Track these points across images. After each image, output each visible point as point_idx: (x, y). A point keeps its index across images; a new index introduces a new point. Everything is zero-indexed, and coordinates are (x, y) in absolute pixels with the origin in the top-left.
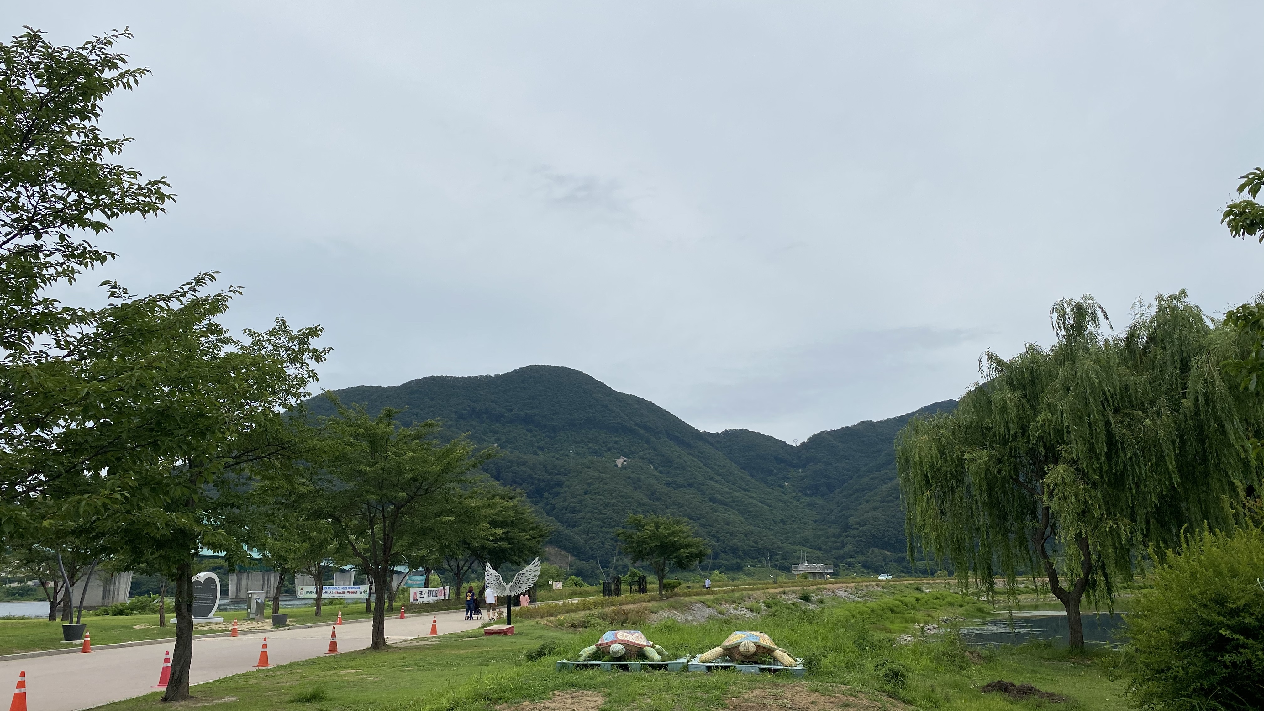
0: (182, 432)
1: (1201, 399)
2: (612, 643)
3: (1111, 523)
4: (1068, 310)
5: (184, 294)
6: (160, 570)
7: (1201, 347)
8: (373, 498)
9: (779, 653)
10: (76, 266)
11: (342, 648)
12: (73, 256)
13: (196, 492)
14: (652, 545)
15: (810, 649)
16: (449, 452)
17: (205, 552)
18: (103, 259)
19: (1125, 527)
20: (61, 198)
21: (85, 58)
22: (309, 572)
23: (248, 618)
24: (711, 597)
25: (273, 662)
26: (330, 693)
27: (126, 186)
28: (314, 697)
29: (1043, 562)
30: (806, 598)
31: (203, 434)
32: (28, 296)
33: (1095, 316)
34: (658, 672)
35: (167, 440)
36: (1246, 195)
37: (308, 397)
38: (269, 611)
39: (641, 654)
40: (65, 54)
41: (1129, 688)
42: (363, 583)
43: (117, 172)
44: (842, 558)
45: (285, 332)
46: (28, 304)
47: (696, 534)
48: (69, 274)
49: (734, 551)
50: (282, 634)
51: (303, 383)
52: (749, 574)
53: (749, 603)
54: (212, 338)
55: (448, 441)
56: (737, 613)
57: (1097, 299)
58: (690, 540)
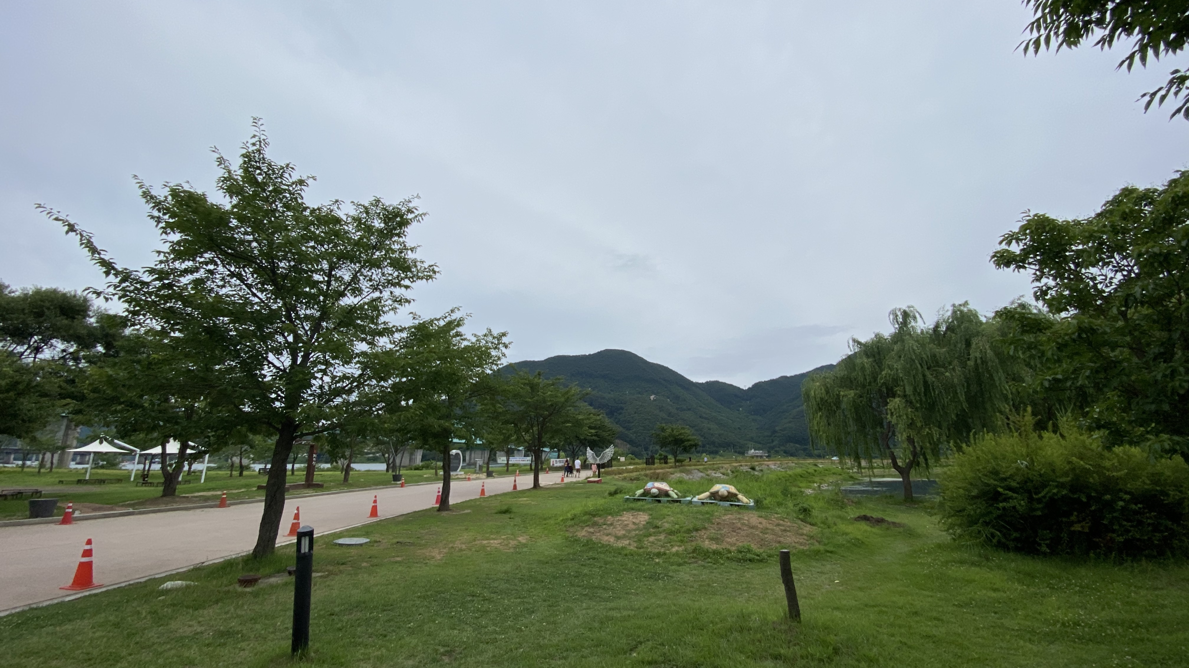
0: (446, 382)
1: (979, 361)
2: (652, 488)
3: (927, 430)
4: (899, 314)
5: (446, 317)
6: (435, 449)
7: (978, 332)
8: (533, 414)
9: (740, 496)
10: (397, 306)
11: (519, 488)
12: (396, 301)
13: (452, 411)
14: (670, 440)
15: (757, 495)
16: (567, 393)
17: (455, 440)
18: (409, 302)
19: (936, 433)
20: (391, 274)
21: (400, 209)
22: (503, 451)
23: (475, 472)
24: (702, 467)
25: (487, 494)
26: (514, 509)
27: (419, 268)
28: (506, 512)
29: (887, 451)
30: (753, 469)
31: (455, 383)
32: (377, 320)
33: (915, 318)
34: (676, 504)
35: (439, 386)
36: (1004, 246)
37: (502, 366)
38: (485, 469)
39: (666, 494)
40: (391, 208)
41: (941, 520)
42: (528, 456)
43: (415, 262)
44: (773, 448)
45: (491, 335)
46: (377, 324)
47: (693, 435)
48: (394, 309)
49: (713, 443)
50: (490, 480)
51: (499, 359)
52: (721, 456)
53: (722, 471)
54: (458, 338)
55: (567, 387)
56: (717, 475)
57: (916, 307)
58: (689, 437)
